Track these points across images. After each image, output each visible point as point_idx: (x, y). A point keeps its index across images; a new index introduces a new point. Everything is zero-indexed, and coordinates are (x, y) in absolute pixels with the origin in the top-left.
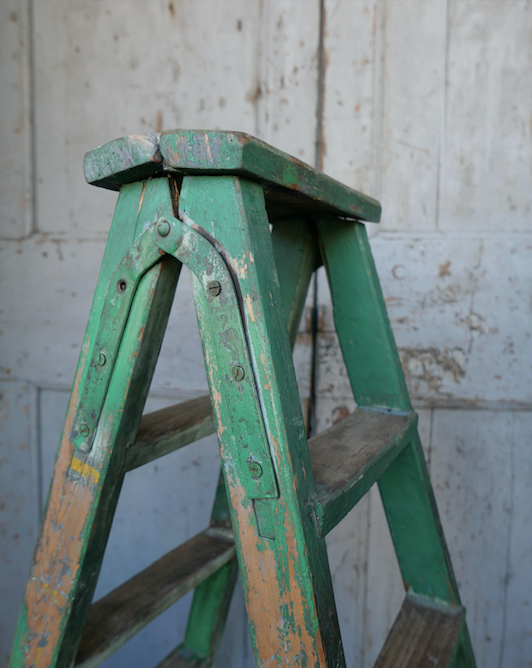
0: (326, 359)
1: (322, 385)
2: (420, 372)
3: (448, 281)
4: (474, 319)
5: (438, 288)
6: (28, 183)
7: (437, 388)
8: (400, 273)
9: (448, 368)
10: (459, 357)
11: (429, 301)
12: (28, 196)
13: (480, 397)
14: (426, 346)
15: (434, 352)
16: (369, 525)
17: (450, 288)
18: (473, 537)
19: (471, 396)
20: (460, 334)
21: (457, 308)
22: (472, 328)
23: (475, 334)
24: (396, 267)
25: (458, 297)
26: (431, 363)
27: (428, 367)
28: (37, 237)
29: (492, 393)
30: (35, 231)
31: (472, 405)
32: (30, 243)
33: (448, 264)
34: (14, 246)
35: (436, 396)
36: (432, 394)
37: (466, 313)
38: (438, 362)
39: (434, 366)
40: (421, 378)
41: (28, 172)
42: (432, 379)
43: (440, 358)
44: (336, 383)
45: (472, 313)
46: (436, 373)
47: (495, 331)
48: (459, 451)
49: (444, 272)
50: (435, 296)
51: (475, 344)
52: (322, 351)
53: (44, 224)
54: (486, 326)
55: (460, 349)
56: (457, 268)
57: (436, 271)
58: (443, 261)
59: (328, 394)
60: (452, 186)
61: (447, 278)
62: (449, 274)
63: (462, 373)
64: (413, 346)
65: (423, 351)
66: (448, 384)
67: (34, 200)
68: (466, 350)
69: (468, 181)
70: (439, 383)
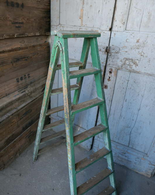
0: (109, 58)
1: (108, 63)
2: (128, 64)
3: (138, 44)
4: (142, 53)
5: (136, 45)
6: (58, 13)
7: (131, 68)
8: (128, 41)
9: (134, 64)
10: (137, 62)
11: (133, 48)
12: (58, 16)
13: (140, 71)
14: (130, 58)
15: (132, 60)
16: (113, 93)
17: (138, 46)
18: (134, 100)
19: (138, 71)
20: (139, 56)
21: (139, 50)
22: (142, 56)
23: (142, 57)
24: (127, 39)
25: (140, 48)
26: (131, 62)
27: (130, 63)
28: (60, 25)
29: (143, 71)
30: (59, 24)
31: (138, 73)
32: (58, 27)
33: (139, 40)
34: (55, 27)
35: (131, 69)
36: (130, 69)
37: (141, 52)
38: (133, 62)
39: (131, 63)
40: (128, 65)
41: (58, 11)
42: (131, 65)
43: (133, 61)
44: (111, 64)
45: (142, 52)
46: (132, 64)
47: (147, 57)
48: (134, 82)
49: (138, 42)
50: (135, 47)
51: (141, 59)
52: (109, 56)
53: (61, 23)
54: (145, 55)
55: (138, 60)
56: (141, 41)
57: (136, 41)
58: (138, 39)
59: (109, 66)
60: (145, 20)
61: (138, 43)
62: (139, 42)
63: (137, 65)
64: (128, 58)
65: (130, 59)
66: (134, 67)
67: (59, 17)
68: (139, 60)
69: (149, 19)
70: (132, 67)
